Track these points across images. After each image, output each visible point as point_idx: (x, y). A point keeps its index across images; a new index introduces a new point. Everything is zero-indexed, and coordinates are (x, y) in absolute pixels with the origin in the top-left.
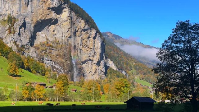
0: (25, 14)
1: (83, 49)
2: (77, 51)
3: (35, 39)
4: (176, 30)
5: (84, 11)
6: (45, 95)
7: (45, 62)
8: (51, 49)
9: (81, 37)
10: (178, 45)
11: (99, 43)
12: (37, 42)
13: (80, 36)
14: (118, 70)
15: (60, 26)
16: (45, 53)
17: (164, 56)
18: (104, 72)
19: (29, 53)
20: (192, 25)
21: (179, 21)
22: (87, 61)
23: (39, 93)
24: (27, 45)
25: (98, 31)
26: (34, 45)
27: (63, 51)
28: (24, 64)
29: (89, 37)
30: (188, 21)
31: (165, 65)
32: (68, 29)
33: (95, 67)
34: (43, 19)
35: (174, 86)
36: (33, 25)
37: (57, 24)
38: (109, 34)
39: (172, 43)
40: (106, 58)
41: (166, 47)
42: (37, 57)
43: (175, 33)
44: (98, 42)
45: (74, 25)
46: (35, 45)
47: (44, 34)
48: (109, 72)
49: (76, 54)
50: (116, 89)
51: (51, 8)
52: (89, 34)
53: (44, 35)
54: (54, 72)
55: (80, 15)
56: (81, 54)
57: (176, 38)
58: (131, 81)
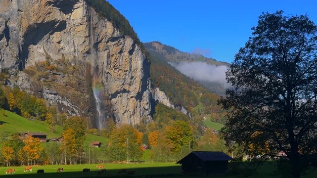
0: (7, 14)
1: (112, 72)
2: (100, 77)
3: (27, 58)
4: (259, 30)
5: (111, 6)
6: (43, 154)
7: (45, 97)
8: (55, 74)
9: (108, 51)
10: (264, 56)
11: (140, 61)
12: (31, 63)
13: (106, 50)
14: (173, 106)
15: (69, 33)
16: (45, 81)
17: (239, 77)
18: (150, 110)
19: (16, 81)
20: (287, 20)
21: (263, 13)
22: (119, 93)
23: (32, 150)
24: (12, 67)
25: (136, 41)
26: (24, 68)
27: (77, 77)
28: (9, 102)
29: (121, 52)
30: (280, 12)
31: (241, 92)
32: (84, 39)
33: (132, 102)
34: (40, 21)
35: (258, 131)
36: (21, 34)
37: (65, 31)
38: (156, 45)
39: (252, 53)
40: (152, 86)
41: (242, 61)
42: (31, 89)
43: (257, 35)
44: (136, 59)
45: (94, 31)
46: (26, 68)
47: (42, 48)
48: (158, 110)
49: (100, 81)
50: (168, 140)
51: (52, 3)
52: (121, 46)
53: (42, 51)
54: (62, 113)
55: (105, 14)
56: (108, 81)
57: (260, 43)
58: (197, 125)
